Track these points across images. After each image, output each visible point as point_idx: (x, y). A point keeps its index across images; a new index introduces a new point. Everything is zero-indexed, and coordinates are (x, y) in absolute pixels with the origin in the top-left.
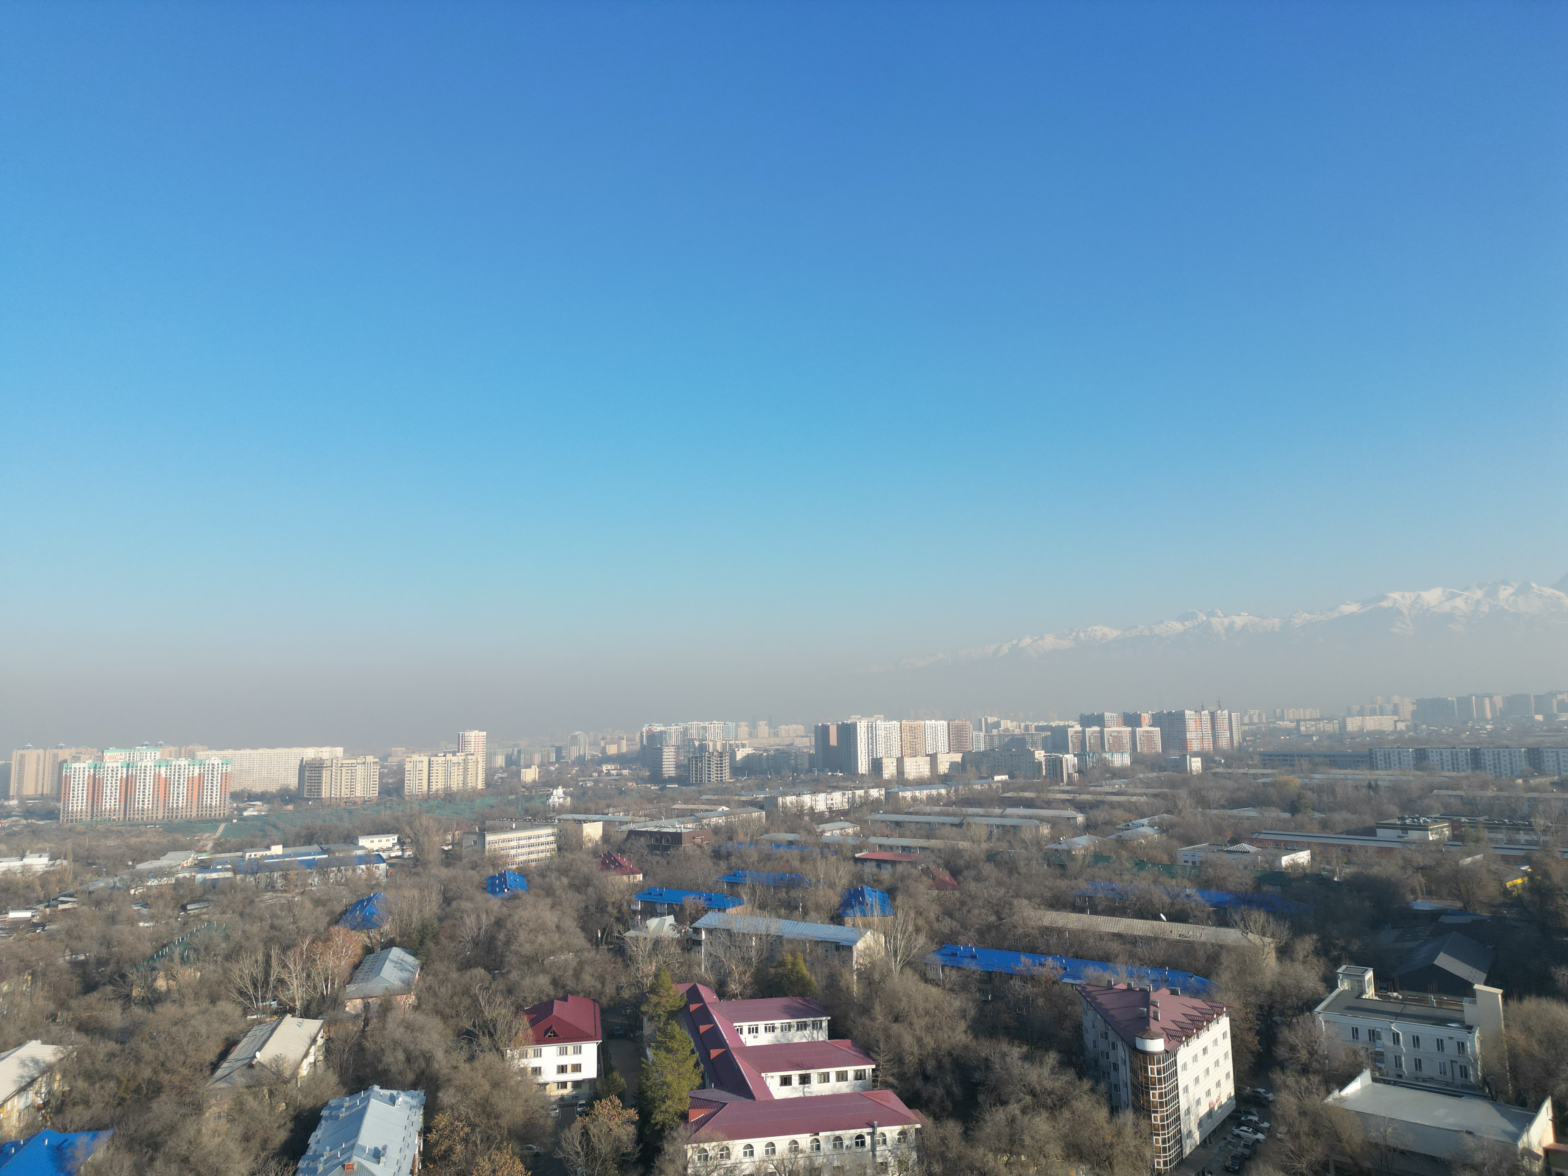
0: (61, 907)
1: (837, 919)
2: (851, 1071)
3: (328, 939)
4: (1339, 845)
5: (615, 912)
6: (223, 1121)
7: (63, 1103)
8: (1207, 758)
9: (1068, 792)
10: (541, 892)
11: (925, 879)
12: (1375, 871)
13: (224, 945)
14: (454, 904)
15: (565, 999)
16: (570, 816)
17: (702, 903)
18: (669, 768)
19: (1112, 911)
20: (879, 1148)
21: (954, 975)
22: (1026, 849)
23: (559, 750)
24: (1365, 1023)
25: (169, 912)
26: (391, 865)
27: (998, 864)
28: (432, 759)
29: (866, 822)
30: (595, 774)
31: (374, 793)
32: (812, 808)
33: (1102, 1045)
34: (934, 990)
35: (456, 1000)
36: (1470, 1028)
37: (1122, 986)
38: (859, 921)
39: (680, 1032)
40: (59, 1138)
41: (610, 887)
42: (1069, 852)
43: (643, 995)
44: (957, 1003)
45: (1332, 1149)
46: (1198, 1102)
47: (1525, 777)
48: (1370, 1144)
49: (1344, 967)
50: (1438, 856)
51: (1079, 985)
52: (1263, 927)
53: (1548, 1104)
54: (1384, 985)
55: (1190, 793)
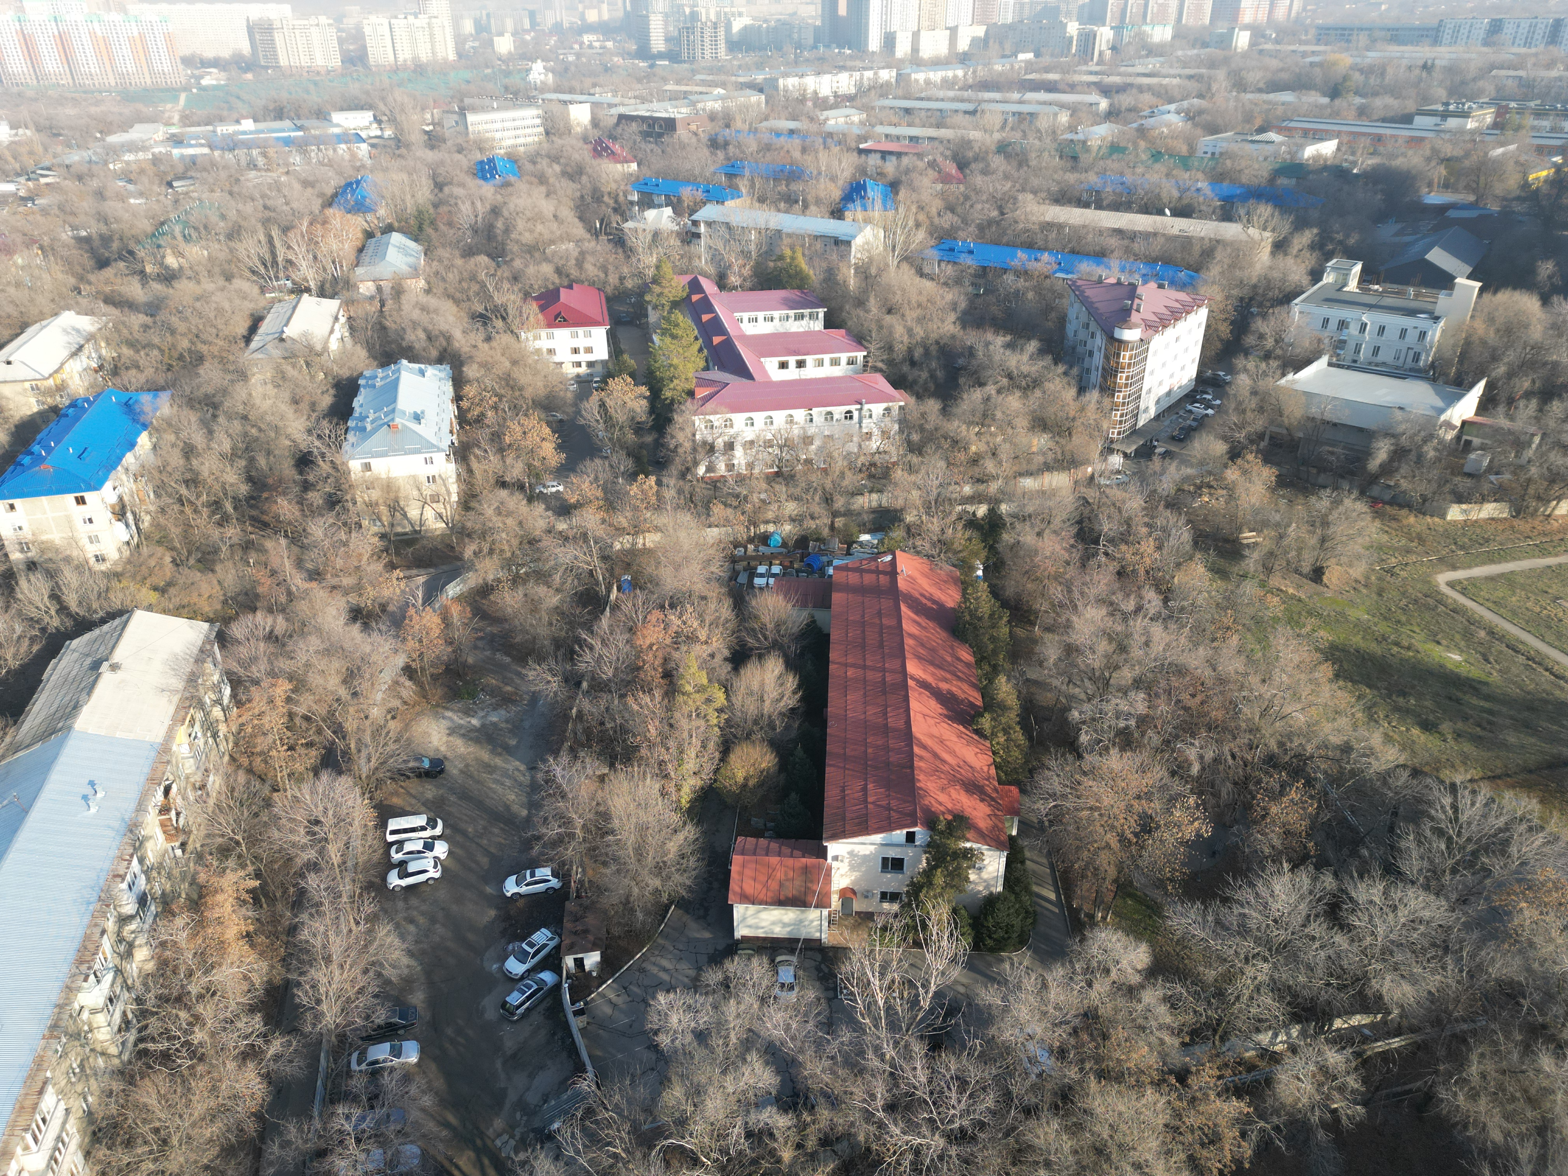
0: (43, 181)
1: (837, 213)
2: (844, 357)
3: (325, 222)
4: (1370, 134)
5: (611, 202)
6: (270, 386)
7: (116, 367)
8: (1257, 32)
9: (1096, 73)
10: (535, 180)
11: (930, 172)
12: (1399, 163)
13: (222, 224)
14: (446, 190)
15: (570, 287)
16: (554, 96)
17: (700, 195)
18: (658, 43)
19: (1117, 206)
20: (866, 422)
21: (949, 270)
22: (1040, 139)
23: (532, 15)
24: (1336, 313)
25: (156, 189)
26: (373, 146)
27: (1008, 157)
28: (393, 21)
29: (873, 108)
30: (576, 46)
31: (335, 62)
32: (815, 92)
33: (1082, 335)
34: (928, 284)
35: (465, 285)
36: (1436, 319)
37: (1112, 280)
38: (860, 215)
39: (684, 321)
40: (125, 397)
41: (604, 175)
42: (1084, 142)
43: (646, 285)
44: (949, 297)
45: (1272, 422)
46: (1160, 383)
48: (1308, 418)
49: (1334, 261)
50: (1470, 146)
51: (1070, 280)
52: (1266, 221)
53: (1482, 384)
54: (1369, 278)
55: (1229, 74)
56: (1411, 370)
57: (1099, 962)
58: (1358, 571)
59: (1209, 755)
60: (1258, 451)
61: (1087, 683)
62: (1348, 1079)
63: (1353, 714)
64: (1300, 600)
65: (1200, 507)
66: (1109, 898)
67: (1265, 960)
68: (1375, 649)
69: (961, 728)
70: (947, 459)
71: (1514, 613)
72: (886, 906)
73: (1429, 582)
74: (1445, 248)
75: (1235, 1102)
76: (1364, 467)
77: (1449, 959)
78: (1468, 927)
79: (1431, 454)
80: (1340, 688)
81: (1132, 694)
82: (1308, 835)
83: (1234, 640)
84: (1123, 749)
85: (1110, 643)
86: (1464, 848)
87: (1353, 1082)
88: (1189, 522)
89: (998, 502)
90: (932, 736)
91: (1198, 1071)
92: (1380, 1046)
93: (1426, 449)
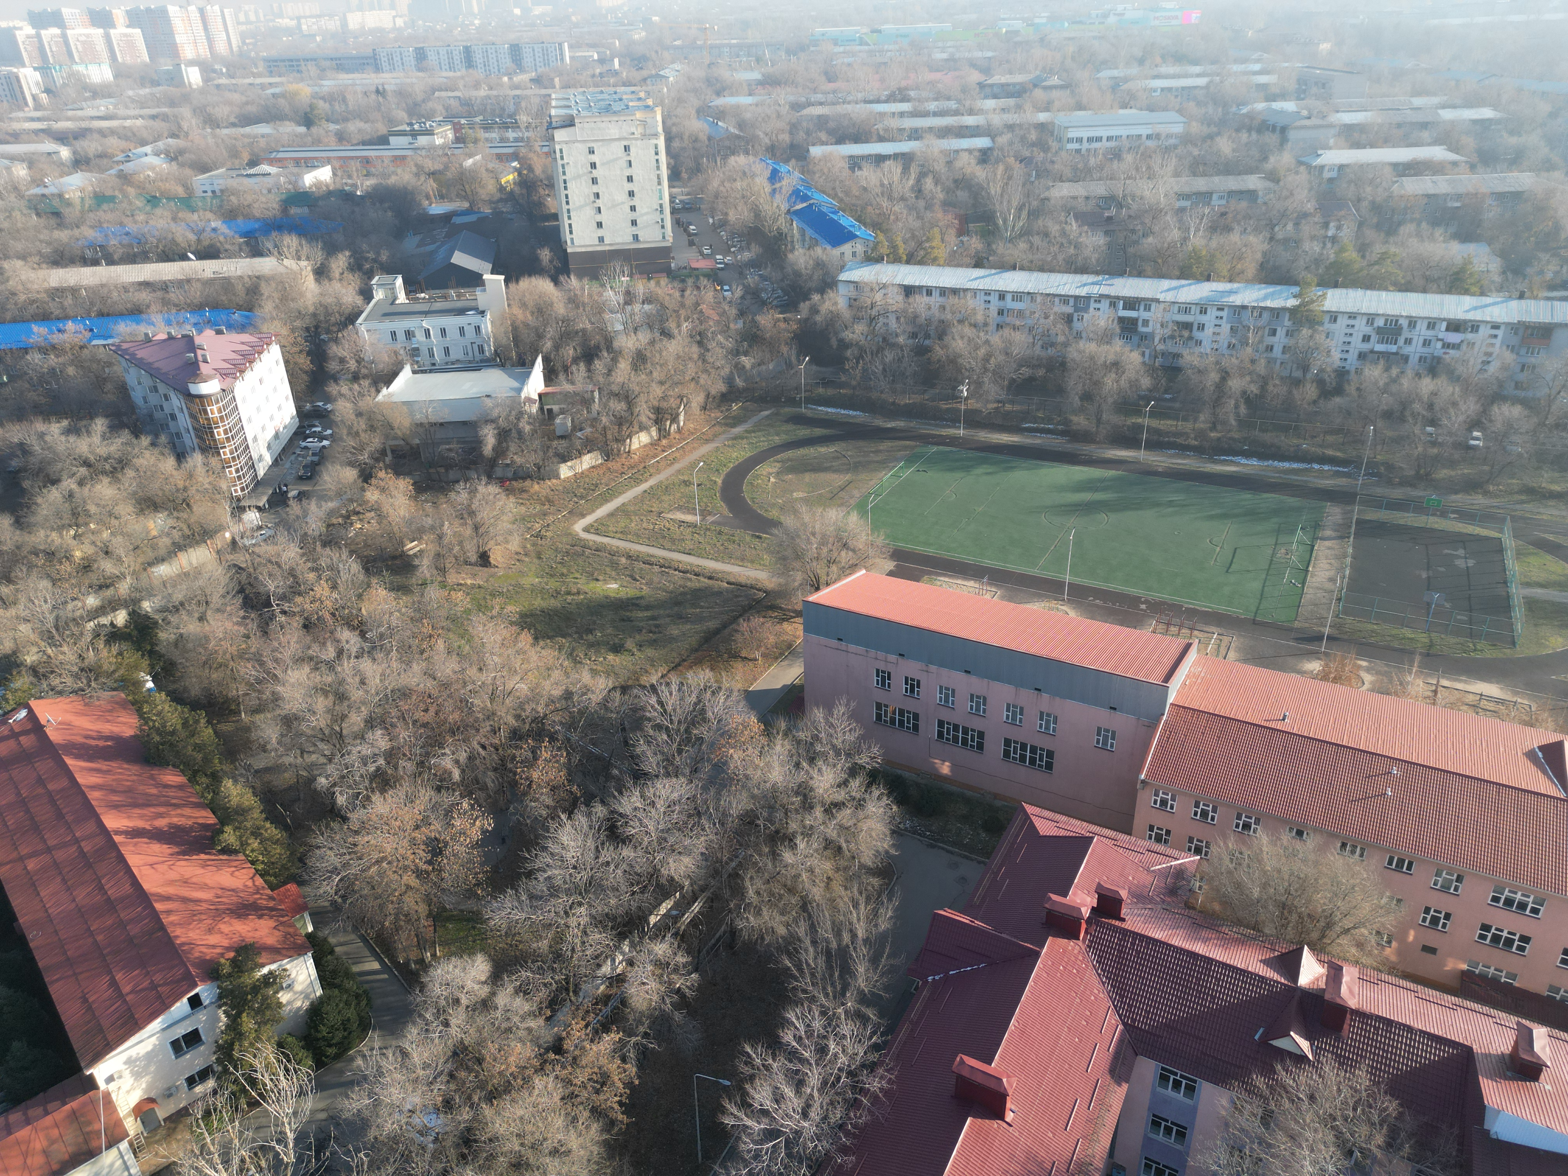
4: (357, 158)
8: (206, 69)
9: (40, 119)
12: (392, 180)
19: (131, 259)
24: (401, 325)
33: (153, 399)
36: (482, 313)
37: (162, 336)
42: (60, 196)
45: (387, 437)
46: (263, 429)
47: (509, 75)
48: (417, 424)
49: (377, 278)
50: (445, 159)
51: (113, 345)
52: (297, 251)
53: (539, 360)
54: (413, 288)
55: (194, 111)
56: (482, 361)
57: (446, 998)
58: (515, 545)
59: (463, 756)
60: (387, 467)
61: (321, 745)
62: (677, 959)
63: (561, 665)
64: (480, 587)
65: (356, 535)
66: (429, 933)
67: (580, 904)
68: (554, 603)
69: (203, 856)
70: (48, 576)
71: (638, 536)
72: (199, 1089)
73: (570, 534)
74: (465, 250)
75: (606, 1038)
76: (481, 455)
77: (704, 821)
78: (705, 789)
79: (527, 428)
80: (543, 648)
81: (369, 735)
82: (569, 781)
83: (440, 645)
84: (383, 791)
85: (326, 697)
86: (679, 730)
87: (682, 959)
88: (352, 552)
89: (136, 602)
90: (171, 883)
91: (568, 1033)
92: (687, 917)
93: (521, 425)
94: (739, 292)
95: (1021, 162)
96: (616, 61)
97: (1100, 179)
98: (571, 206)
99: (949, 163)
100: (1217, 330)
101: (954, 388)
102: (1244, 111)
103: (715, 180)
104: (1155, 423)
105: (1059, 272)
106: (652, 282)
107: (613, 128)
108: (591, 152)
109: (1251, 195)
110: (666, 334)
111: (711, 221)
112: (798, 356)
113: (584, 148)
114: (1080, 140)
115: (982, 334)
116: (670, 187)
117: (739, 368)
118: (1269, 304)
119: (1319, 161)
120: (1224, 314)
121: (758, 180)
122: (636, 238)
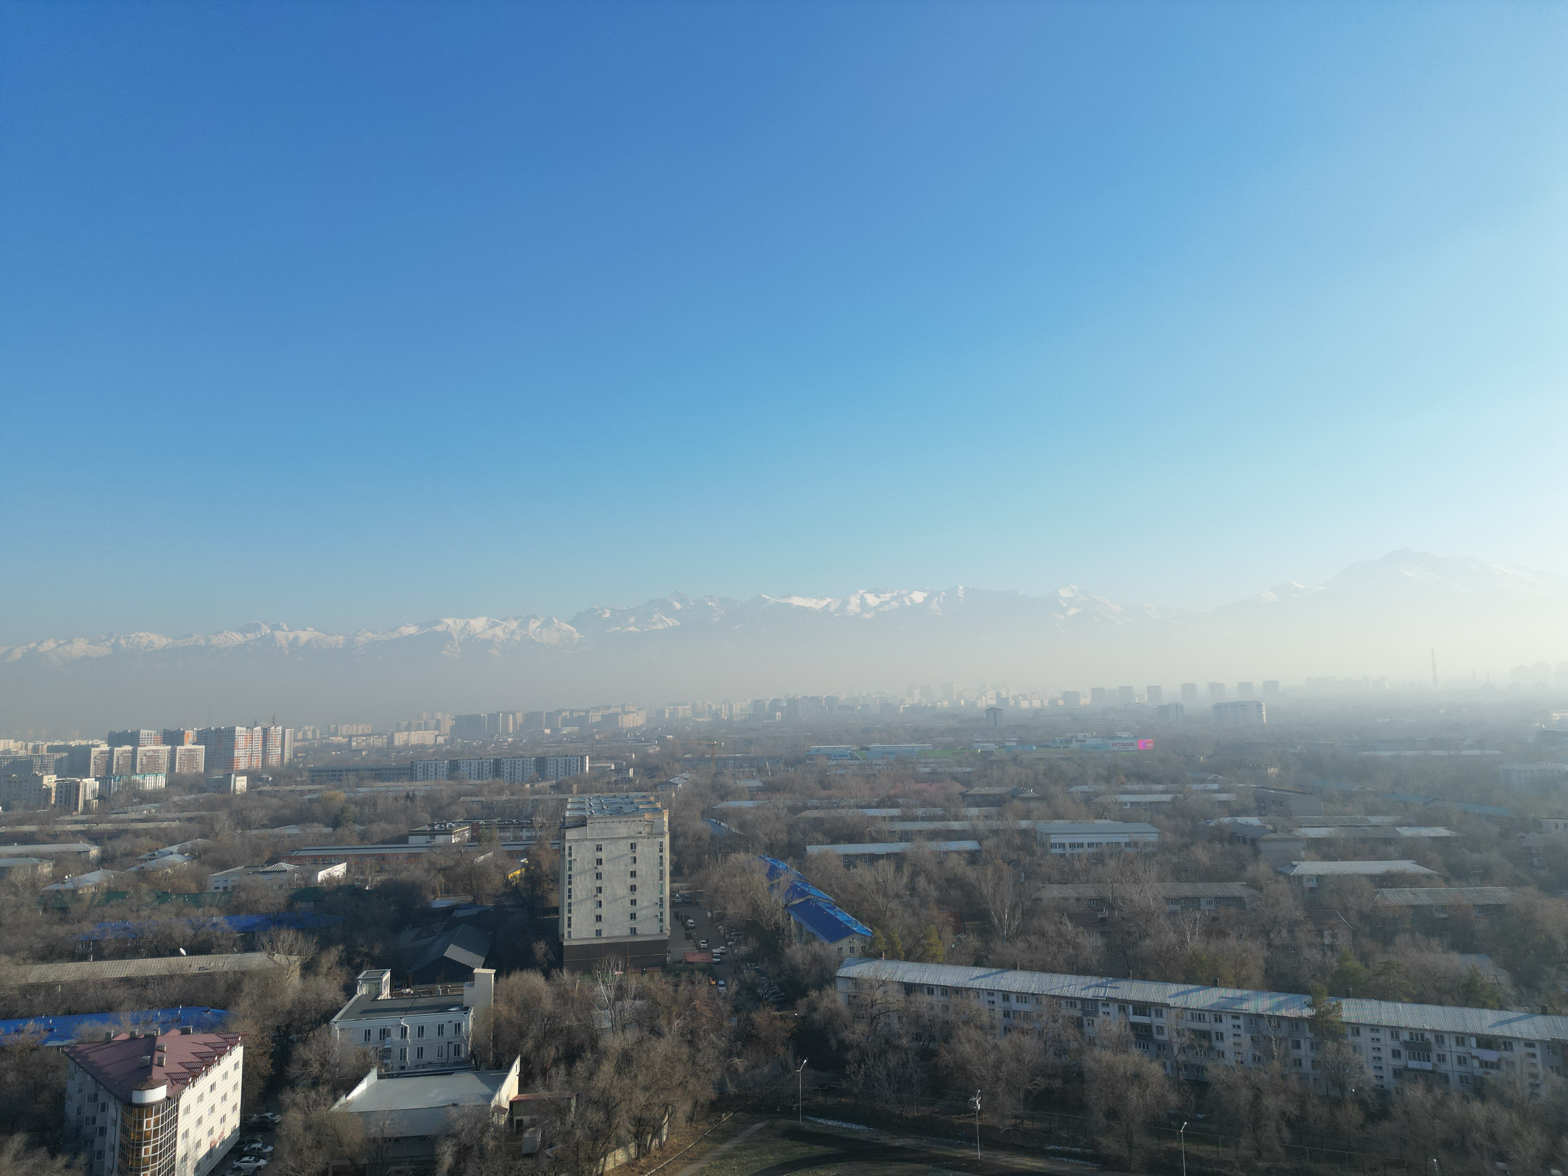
4: (374, 855)
8: (253, 776)
9: (83, 822)
12: (404, 875)
19: (121, 954)
22: (16, 894)
24: (376, 1023)
33: (88, 1111)
36: (466, 1009)
37: (124, 1036)
42: (74, 892)
45: (332, 1155)
46: (198, 1145)
47: (532, 782)
48: (369, 1140)
49: (364, 972)
50: (458, 856)
51: (67, 1046)
52: (291, 946)
53: (517, 1062)
54: (399, 983)
55: (231, 814)
56: (455, 1064)
74: (459, 944)
79: (491, 1144)
93: (485, 1140)
94: (734, 988)
95: (1009, 864)
96: (631, 771)
97: (1088, 882)
98: (573, 900)
99: (940, 863)
100: (1237, 1040)
101: (966, 1099)
102: (1212, 824)
103: (716, 876)
104: (1193, 1149)
105: (1061, 972)
106: (646, 976)
107: (622, 829)
108: (599, 849)
109: (1238, 901)
110: (656, 1032)
111: (709, 914)
112: (795, 1058)
113: (591, 845)
114: (1062, 845)
115: (989, 1038)
116: (671, 882)
117: (731, 1071)
118: (1284, 1013)
119: (1295, 871)
120: (1241, 1022)
121: (756, 876)
122: (633, 931)
